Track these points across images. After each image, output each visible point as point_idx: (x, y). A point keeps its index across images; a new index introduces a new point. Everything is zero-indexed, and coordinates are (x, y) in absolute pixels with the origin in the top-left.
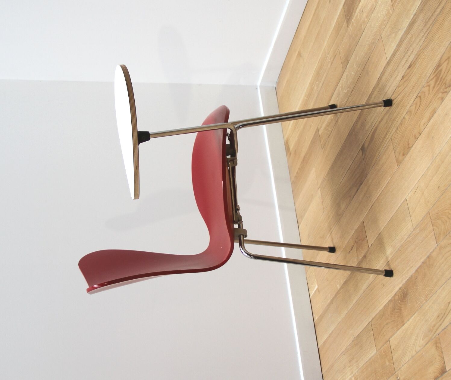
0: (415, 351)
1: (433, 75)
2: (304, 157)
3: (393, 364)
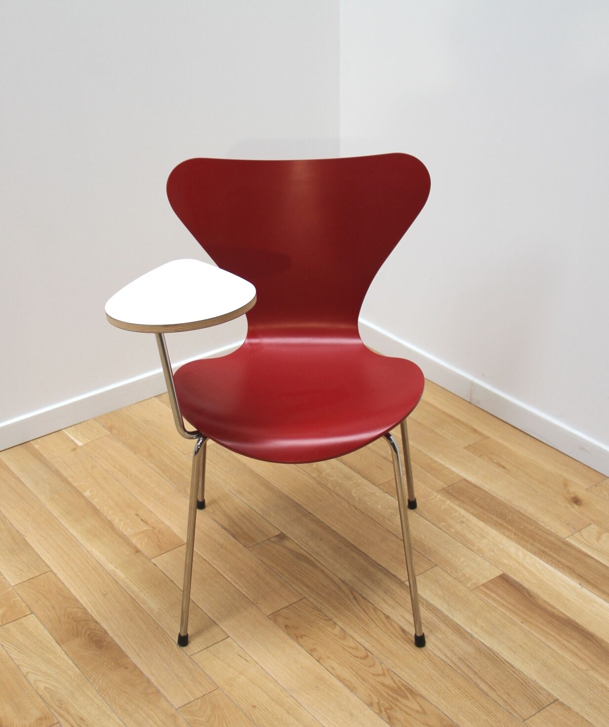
0: (28, 672)
1: (400, 682)
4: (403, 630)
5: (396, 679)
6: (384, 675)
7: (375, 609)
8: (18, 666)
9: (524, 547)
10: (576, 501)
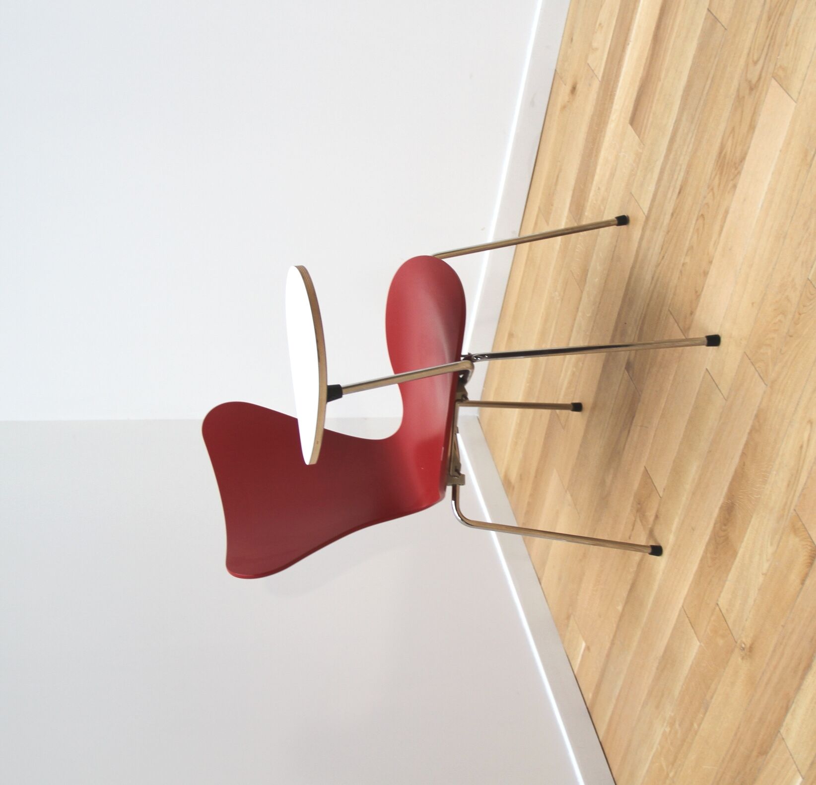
0: (763, 575)
1: (715, 169)
3: (730, 635)
5: (714, 174)
6: (712, 189)
7: (668, 232)
9: (609, 117)
10: (574, 89)
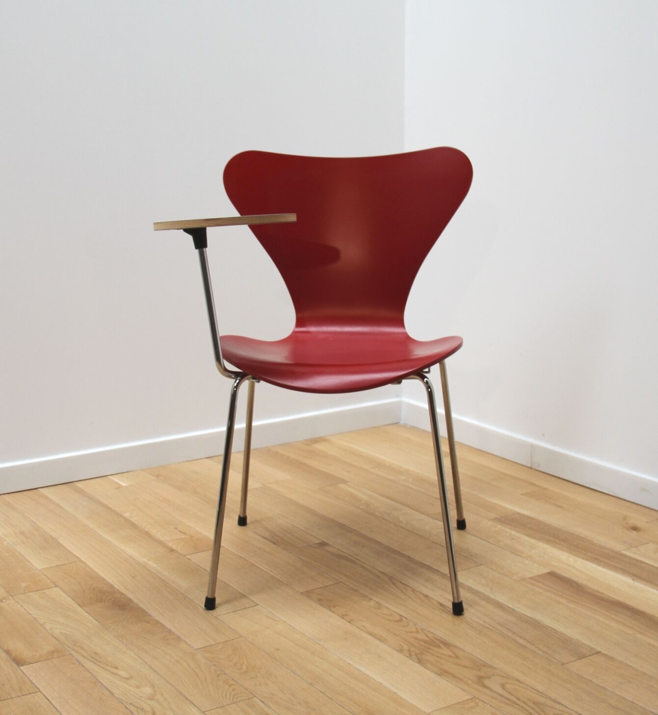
0: (44, 623)
1: (433, 637)
2: (305, 464)
3: (23, 592)
4: (441, 605)
5: (430, 635)
6: (417, 632)
7: (414, 590)
8: (35, 619)
9: (575, 555)
10: (635, 528)
